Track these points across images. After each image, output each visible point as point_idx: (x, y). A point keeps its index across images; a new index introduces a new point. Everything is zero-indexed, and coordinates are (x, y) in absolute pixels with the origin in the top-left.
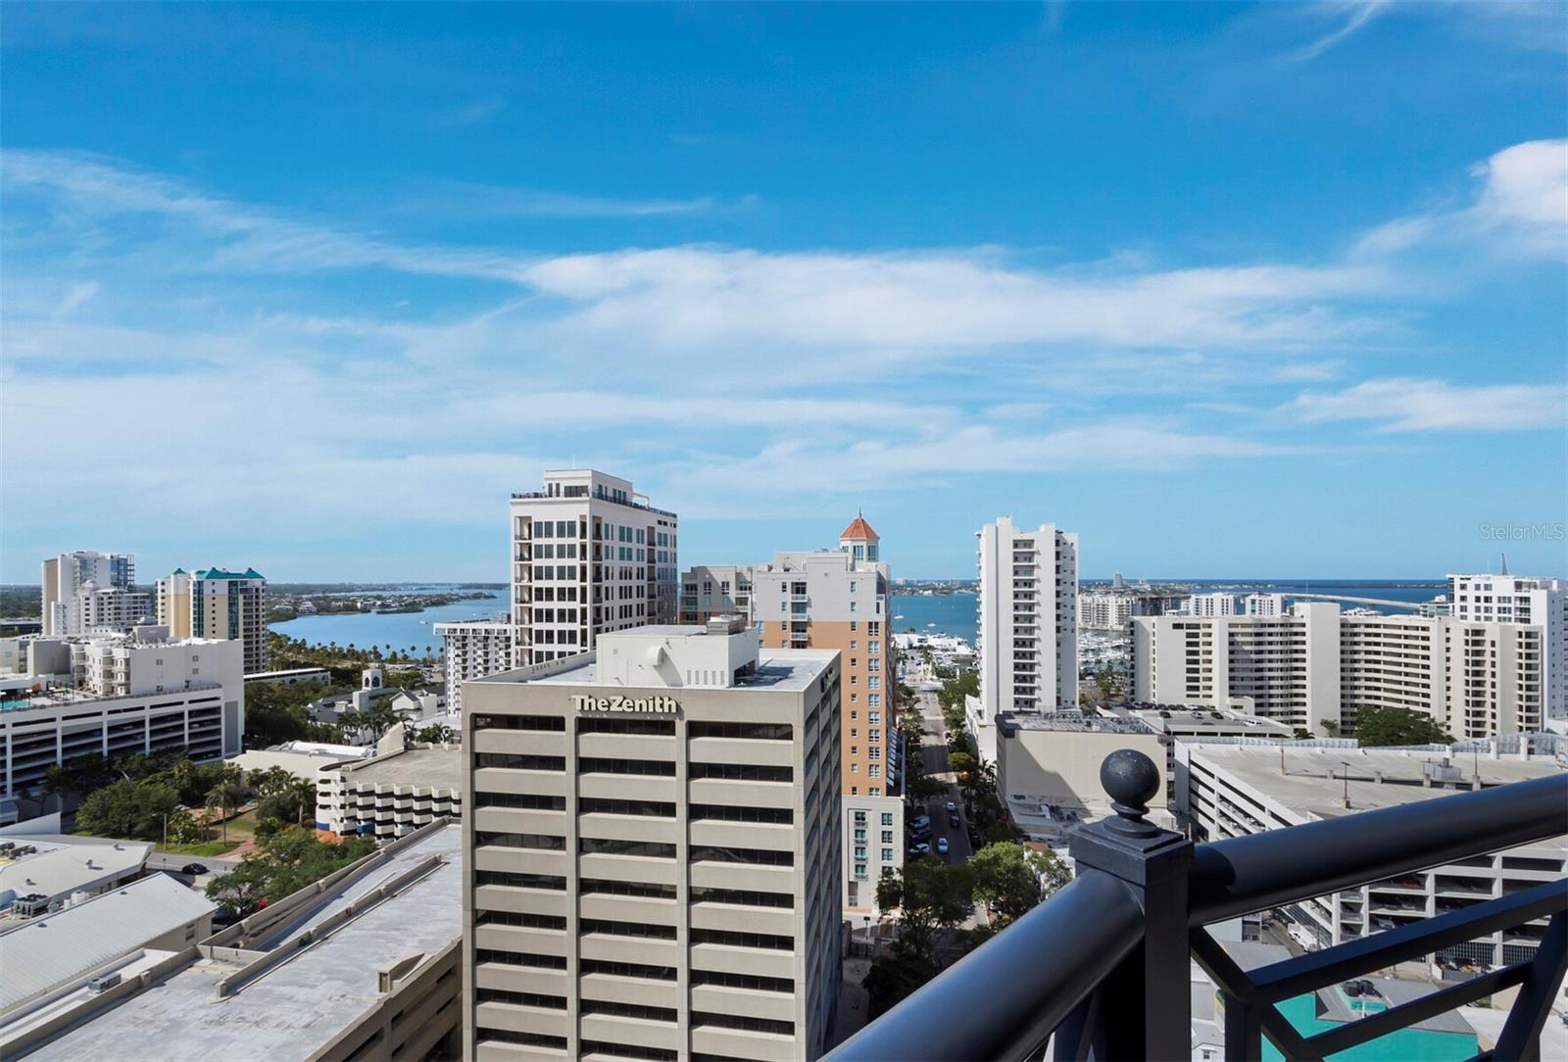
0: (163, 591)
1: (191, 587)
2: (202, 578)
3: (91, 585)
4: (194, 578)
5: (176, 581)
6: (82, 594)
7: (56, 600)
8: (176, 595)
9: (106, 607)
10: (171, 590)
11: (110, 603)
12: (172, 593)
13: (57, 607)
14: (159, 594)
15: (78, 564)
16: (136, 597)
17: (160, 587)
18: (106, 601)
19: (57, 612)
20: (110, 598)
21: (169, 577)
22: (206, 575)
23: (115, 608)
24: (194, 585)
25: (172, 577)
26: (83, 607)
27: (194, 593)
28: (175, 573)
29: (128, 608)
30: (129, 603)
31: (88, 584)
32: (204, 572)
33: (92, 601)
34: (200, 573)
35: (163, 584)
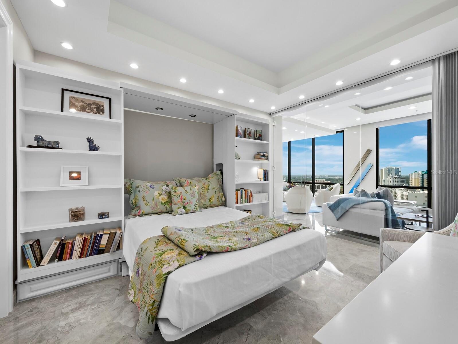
0: (411, 177)
1: (420, 176)
2: (423, 173)
3: (391, 175)
4: (421, 173)
5: (415, 174)
6: (389, 178)
7: (383, 179)
8: (415, 178)
9: (395, 181)
10: (413, 177)
11: (396, 180)
12: (414, 178)
13: (383, 180)
14: (410, 178)
15: (388, 170)
16: (402, 179)
17: (410, 176)
18: (395, 179)
19: (383, 182)
20: (396, 179)
21: (413, 173)
22: (424, 173)
23: (397, 181)
24: (421, 176)
25: (414, 173)
26: (389, 181)
27: (421, 178)
28: (415, 172)
29: (400, 182)
30: (400, 180)
31: (390, 175)
32: (424, 172)
33: (392, 179)
34: (422, 172)
35: (411, 175)
